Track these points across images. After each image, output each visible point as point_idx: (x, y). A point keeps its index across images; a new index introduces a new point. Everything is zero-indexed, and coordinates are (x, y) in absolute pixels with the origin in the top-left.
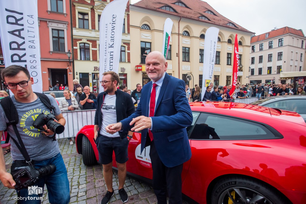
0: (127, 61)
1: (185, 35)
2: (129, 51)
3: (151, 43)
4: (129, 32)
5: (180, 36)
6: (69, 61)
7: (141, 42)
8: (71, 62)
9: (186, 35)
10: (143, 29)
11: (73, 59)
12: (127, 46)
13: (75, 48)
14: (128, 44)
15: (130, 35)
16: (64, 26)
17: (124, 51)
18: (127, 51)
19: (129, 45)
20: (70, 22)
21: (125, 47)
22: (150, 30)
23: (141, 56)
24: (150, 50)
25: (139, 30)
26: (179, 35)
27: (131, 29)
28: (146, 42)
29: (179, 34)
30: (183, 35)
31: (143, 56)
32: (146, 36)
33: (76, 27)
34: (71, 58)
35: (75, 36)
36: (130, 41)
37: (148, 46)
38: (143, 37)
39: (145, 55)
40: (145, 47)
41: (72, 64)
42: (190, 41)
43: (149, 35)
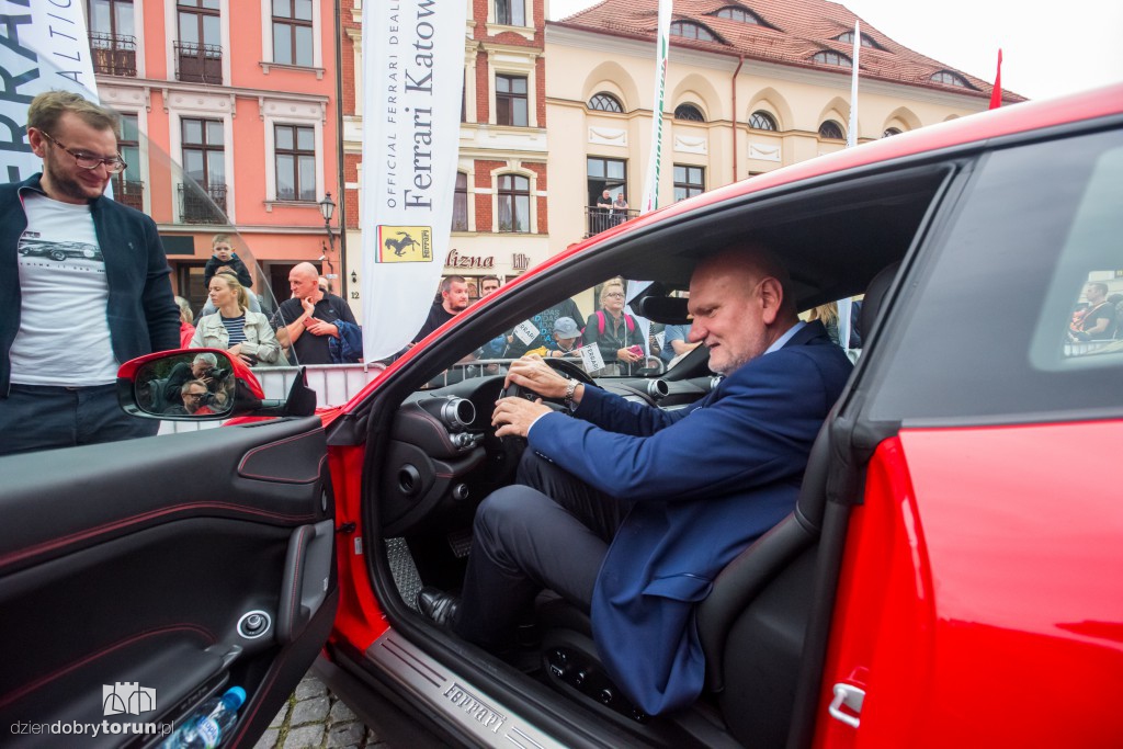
0: (535, 229)
1: (760, 128)
2: (541, 193)
3: (624, 161)
4: (542, 124)
5: (738, 131)
6: (326, 232)
7: (589, 157)
8: (334, 235)
9: (764, 126)
10: (595, 109)
12: (534, 175)
13: (348, 185)
14: (540, 167)
15: (545, 132)
16: (314, 112)
17: (527, 193)
18: (535, 192)
19: (545, 172)
20: (334, 96)
21: (528, 178)
22: (622, 111)
23: (591, 210)
24: (622, 187)
25: (579, 114)
26: (734, 128)
27: (550, 110)
28: (606, 159)
29: (734, 124)
30: (752, 127)
31: (596, 210)
32: (609, 135)
33: (354, 112)
34: (335, 223)
35: (350, 143)
36: (546, 153)
37: (615, 172)
38: (597, 139)
39: (604, 205)
40: (602, 175)
41: (338, 243)
42: (780, 148)
43: (620, 132)
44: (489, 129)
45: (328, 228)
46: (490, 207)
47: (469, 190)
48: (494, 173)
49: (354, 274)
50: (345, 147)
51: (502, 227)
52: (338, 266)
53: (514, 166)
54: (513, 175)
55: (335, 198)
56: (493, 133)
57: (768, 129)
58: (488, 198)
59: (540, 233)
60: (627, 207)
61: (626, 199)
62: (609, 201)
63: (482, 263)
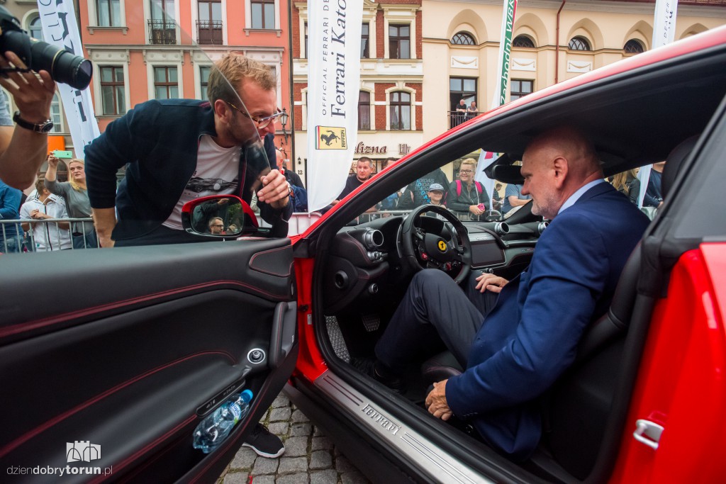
0: (414, 128)
2: (419, 103)
3: (476, 79)
4: (419, 56)
5: (560, 53)
6: (283, 133)
7: (451, 77)
8: (288, 135)
9: (580, 48)
10: (456, 44)
11: (293, 128)
12: (414, 91)
13: (296, 103)
14: (418, 86)
15: (421, 62)
16: (275, 58)
17: (409, 104)
18: (414, 103)
19: (421, 88)
20: (287, 47)
21: (409, 93)
22: (475, 44)
23: (452, 113)
24: (474, 97)
25: (444, 48)
26: (557, 51)
27: (425, 47)
28: (463, 78)
29: (557, 48)
30: (570, 48)
31: (455, 113)
32: (465, 62)
33: (299, 56)
34: (288, 127)
35: (297, 76)
36: (422, 76)
37: (469, 87)
38: (457, 65)
39: (461, 110)
40: (460, 90)
41: (290, 139)
42: (591, 63)
43: (473, 58)
44: (384, 62)
45: (284, 130)
46: (385, 114)
47: (371, 103)
48: (388, 91)
49: (299, 159)
50: (294, 79)
51: (392, 127)
52: (290, 154)
53: (401, 86)
54: (399, 92)
55: (288, 112)
56: (387, 64)
57: (583, 50)
58: (383, 108)
59: (417, 130)
60: (477, 110)
61: (476, 105)
62: (464, 107)
63: (379, 151)
